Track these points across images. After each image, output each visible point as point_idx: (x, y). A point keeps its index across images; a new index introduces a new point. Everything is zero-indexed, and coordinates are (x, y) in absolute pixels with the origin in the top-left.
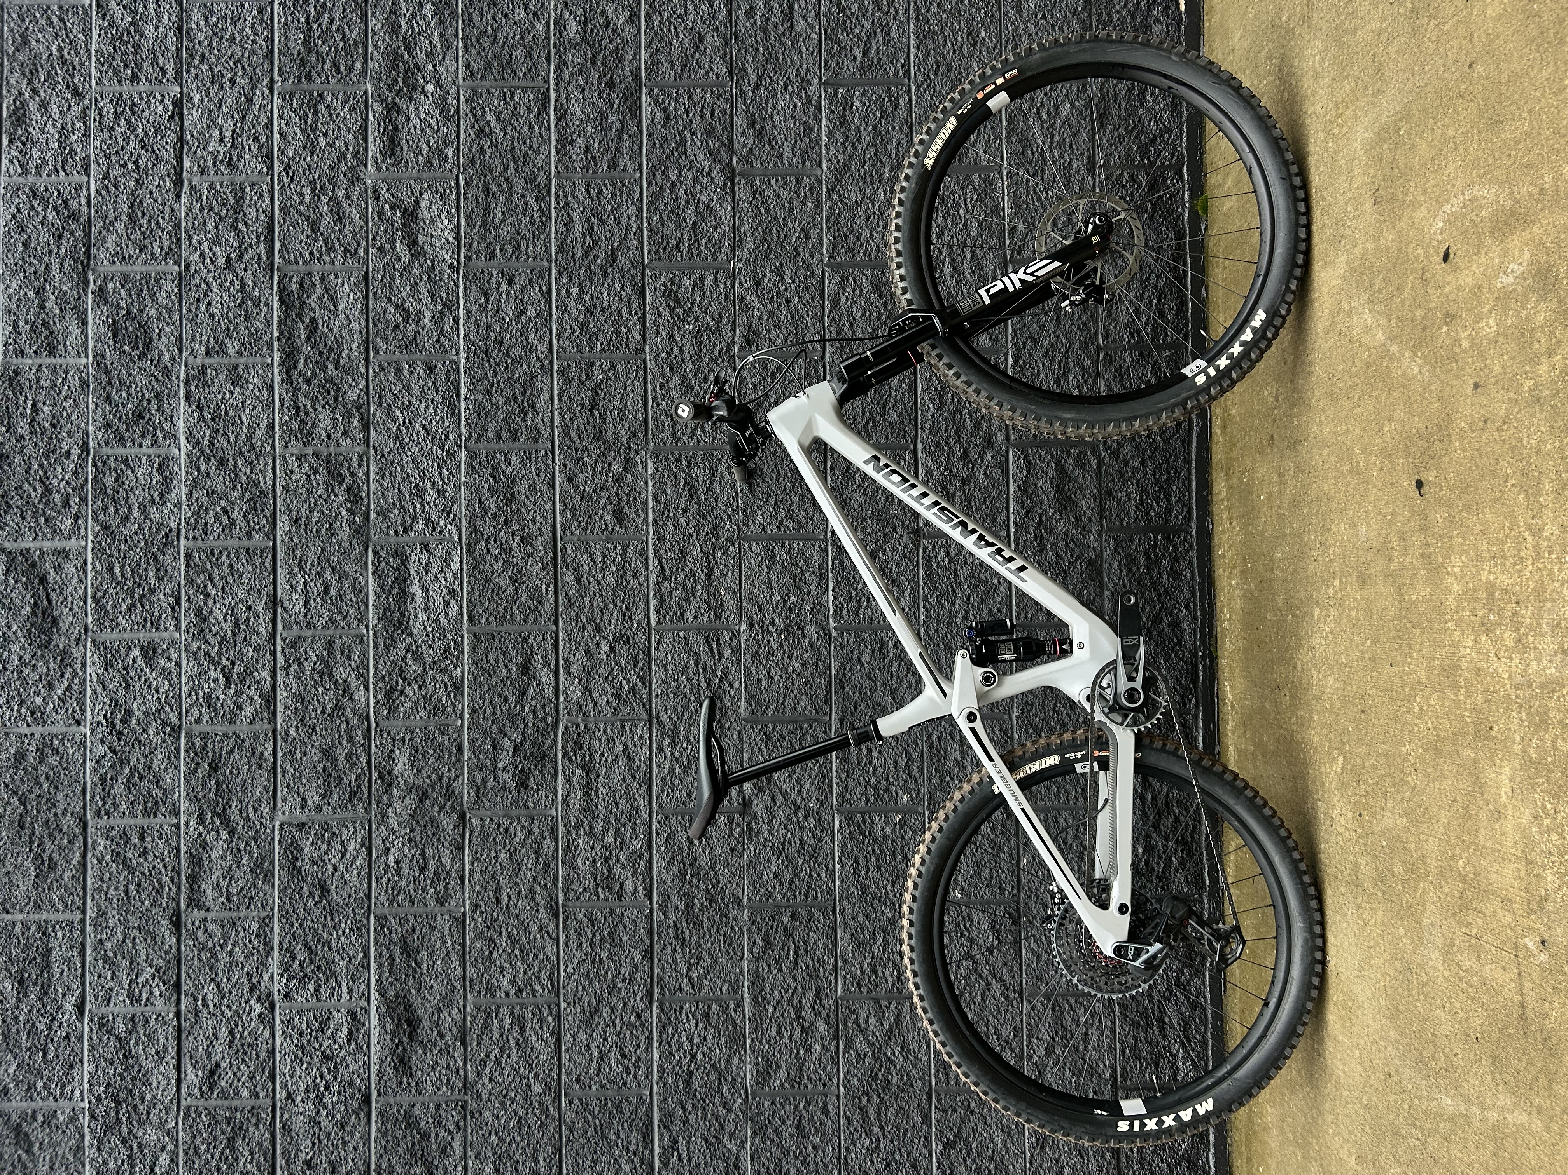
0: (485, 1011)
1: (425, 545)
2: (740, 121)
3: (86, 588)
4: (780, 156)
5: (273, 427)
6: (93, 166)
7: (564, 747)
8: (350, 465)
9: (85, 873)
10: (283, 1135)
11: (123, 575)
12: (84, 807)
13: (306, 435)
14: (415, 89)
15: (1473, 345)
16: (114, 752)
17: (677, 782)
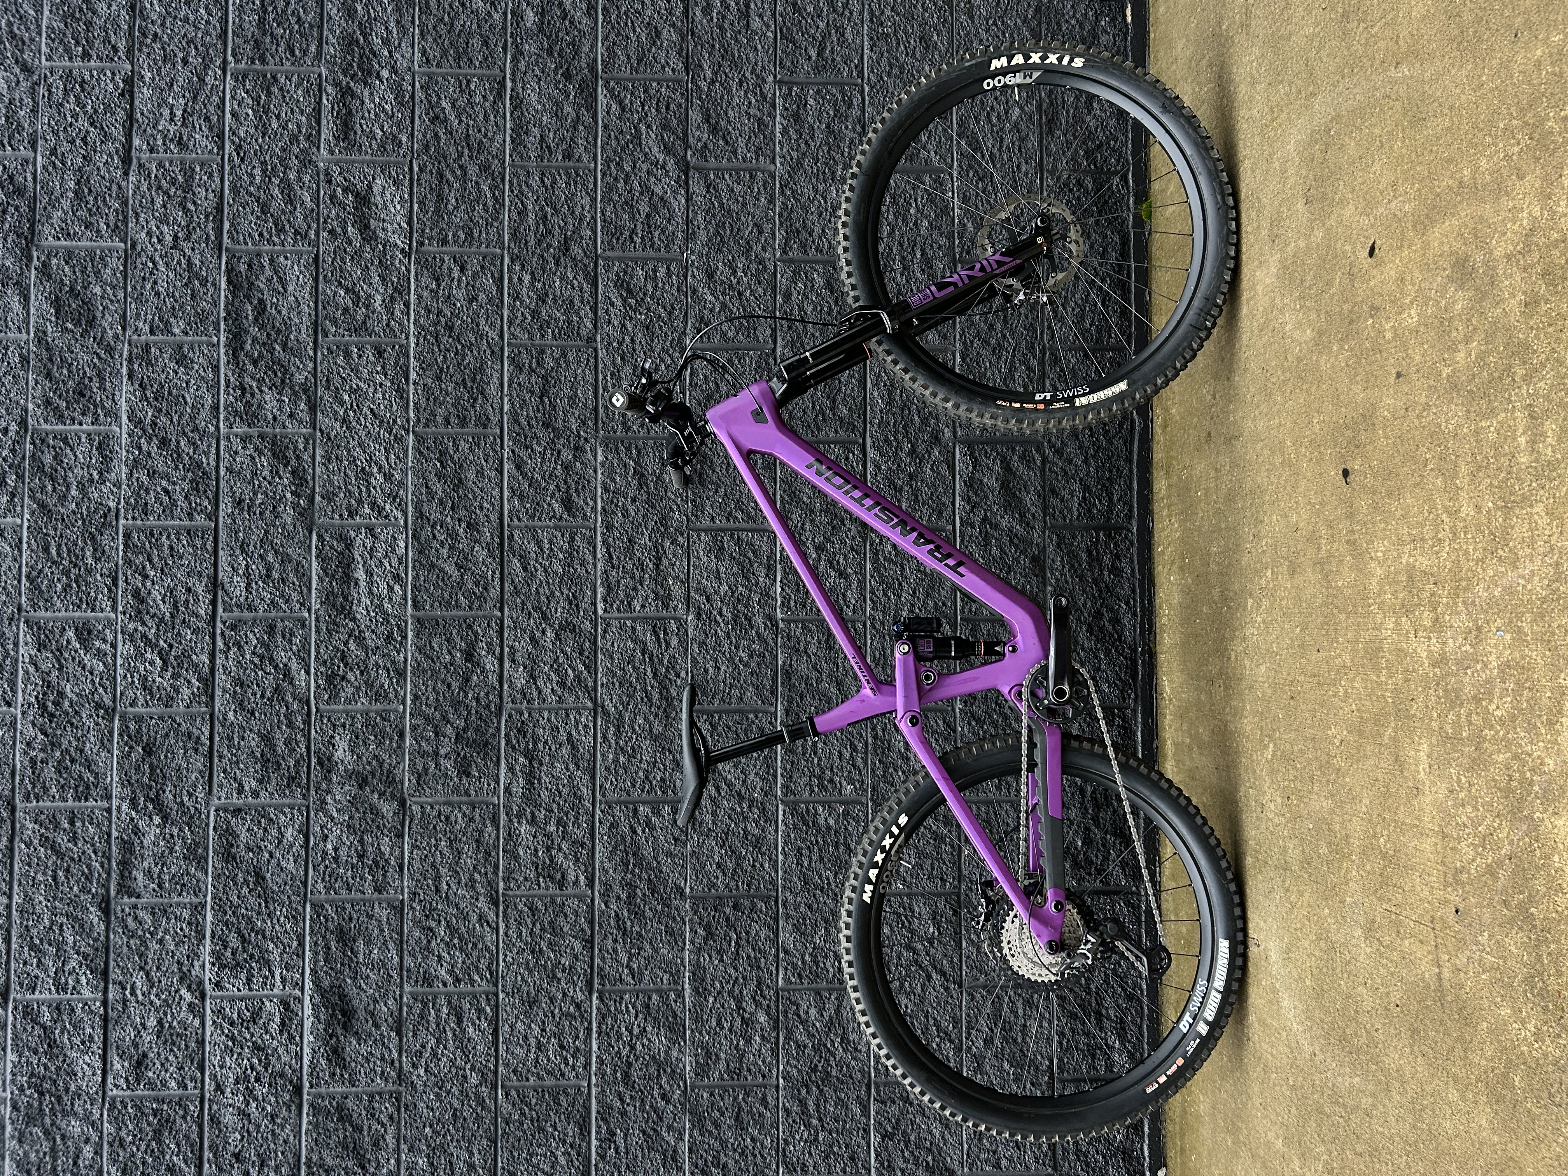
0: (422, 1002)
1: (370, 530)
2: (695, 116)
3: (20, 567)
4: (735, 152)
5: (218, 408)
6: (40, 142)
7: (507, 735)
8: (296, 448)
9: (12, 858)
10: (211, 1128)
11: (59, 555)
12: (13, 790)
13: (251, 416)
14: (370, 74)
15: (1396, 336)
16: (45, 734)
17: (621, 771)
